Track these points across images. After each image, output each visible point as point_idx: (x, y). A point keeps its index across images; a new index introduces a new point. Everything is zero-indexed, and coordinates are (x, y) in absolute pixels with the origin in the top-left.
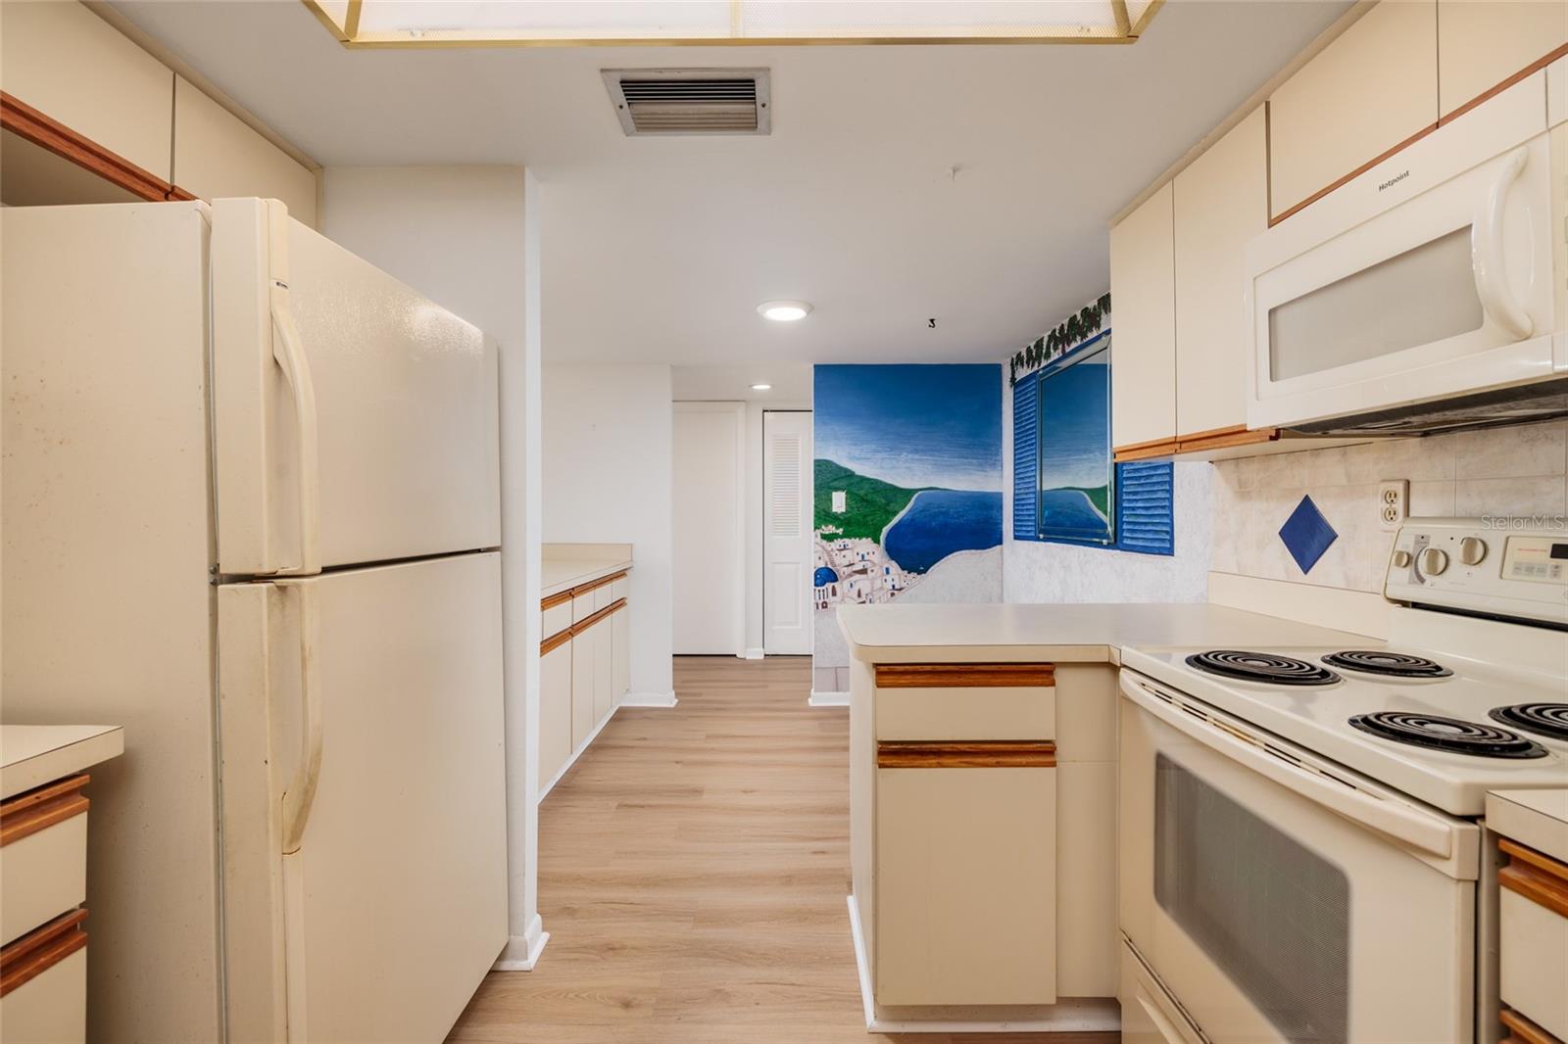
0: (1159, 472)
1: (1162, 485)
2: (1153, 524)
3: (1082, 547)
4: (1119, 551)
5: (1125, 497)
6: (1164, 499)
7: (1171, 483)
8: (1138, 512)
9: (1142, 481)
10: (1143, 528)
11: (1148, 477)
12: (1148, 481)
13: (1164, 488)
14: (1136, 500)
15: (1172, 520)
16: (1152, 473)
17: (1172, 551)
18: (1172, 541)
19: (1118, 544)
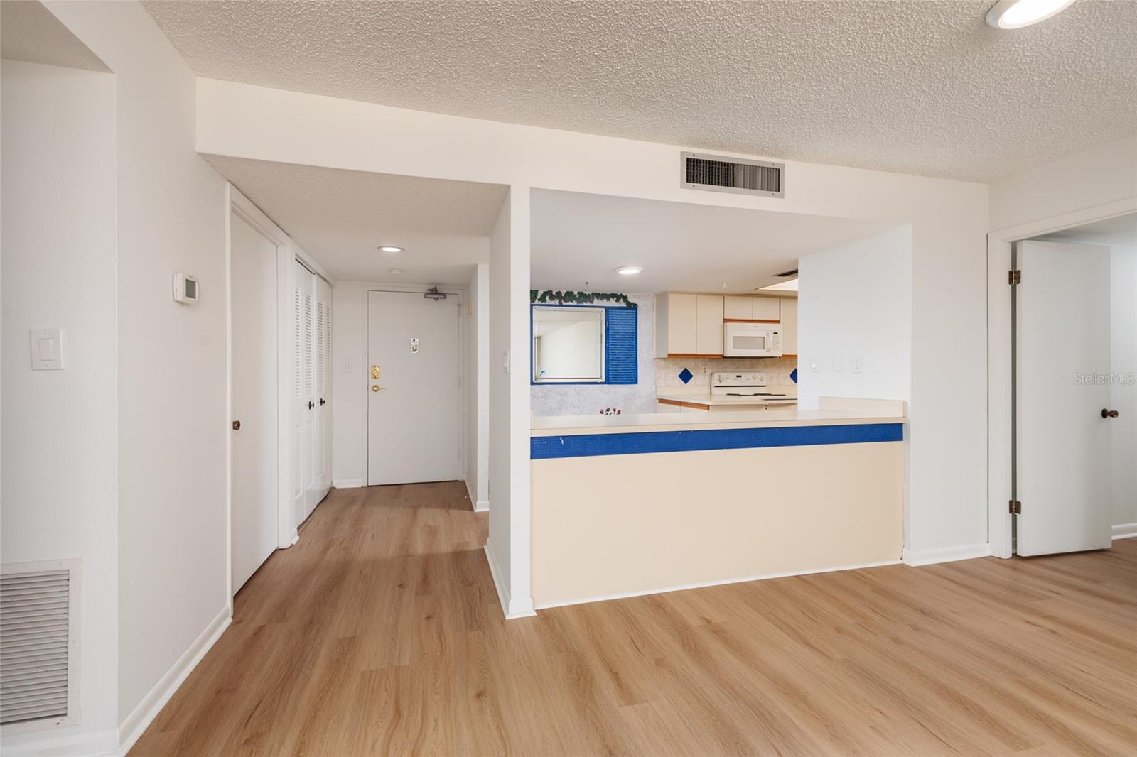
0: (630, 359)
2: (627, 375)
4: (606, 385)
6: (633, 367)
7: (636, 362)
8: (619, 371)
10: (622, 376)
11: (624, 360)
13: (633, 364)
14: (618, 368)
15: (637, 373)
16: (626, 359)
17: (636, 383)
18: (637, 380)
19: (607, 382)
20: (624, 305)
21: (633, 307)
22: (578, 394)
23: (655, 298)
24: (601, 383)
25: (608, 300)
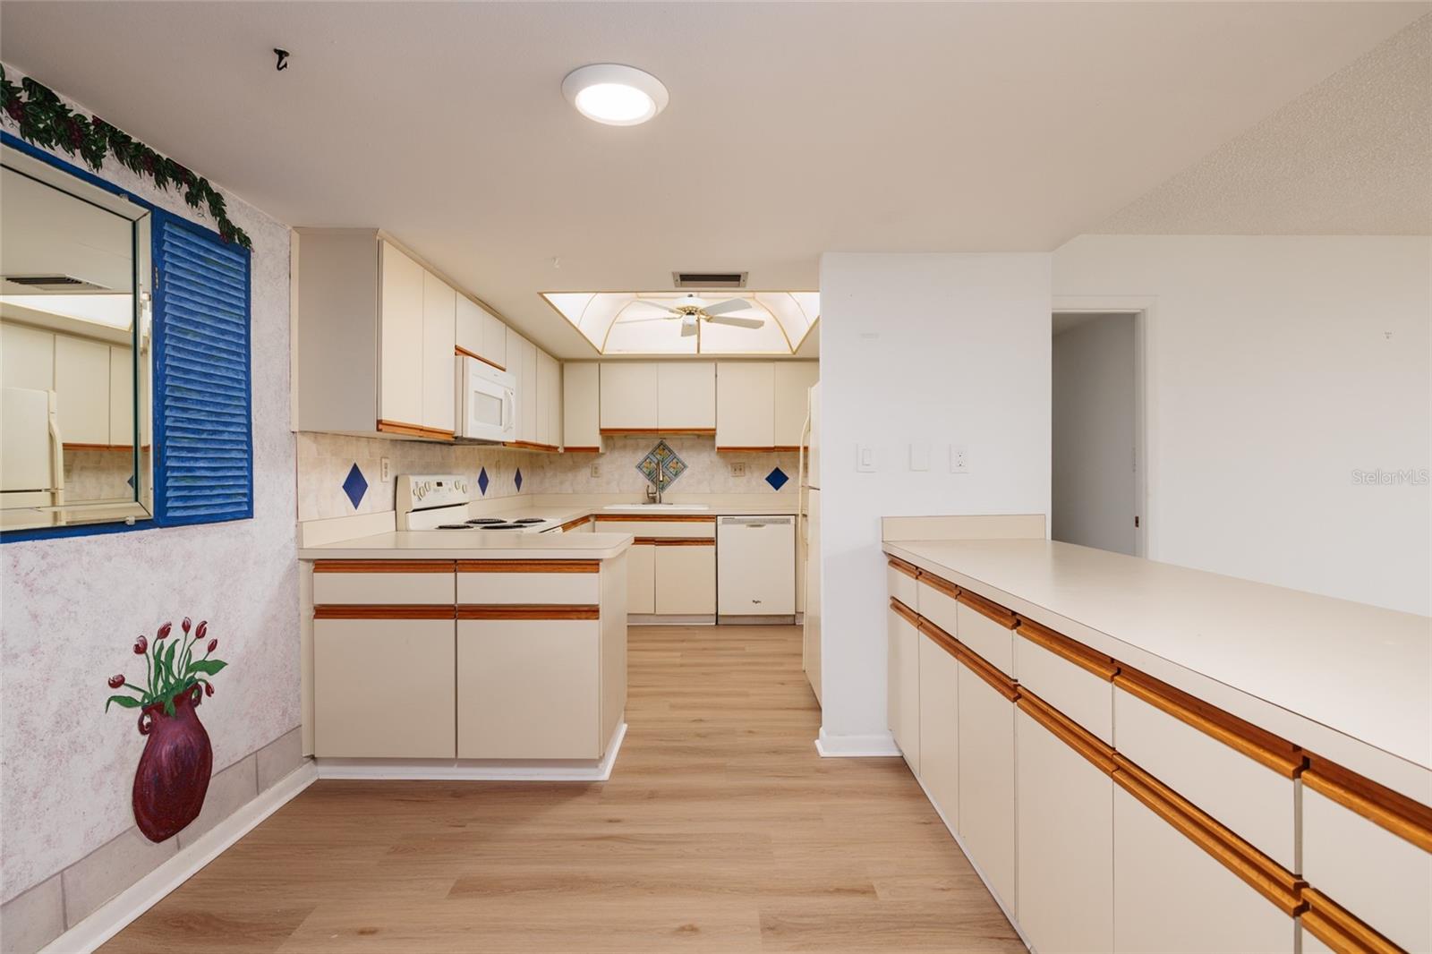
0: (232, 429)
1: (238, 445)
2: (223, 487)
3: (29, 543)
4: (158, 529)
5: (168, 453)
6: (241, 460)
7: (249, 443)
8: (198, 474)
9: (204, 436)
10: (208, 492)
11: (214, 432)
12: (213, 437)
13: (240, 447)
14: (196, 459)
15: (251, 481)
16: (221, 428)
17: (249, 514)
18: (250, 503)
19: (161, 519)
20: (211, 224)
21: (233, 241)
22: (30, 588)
23: (296, 236)
24: (141, 524)
25: (161, 182)
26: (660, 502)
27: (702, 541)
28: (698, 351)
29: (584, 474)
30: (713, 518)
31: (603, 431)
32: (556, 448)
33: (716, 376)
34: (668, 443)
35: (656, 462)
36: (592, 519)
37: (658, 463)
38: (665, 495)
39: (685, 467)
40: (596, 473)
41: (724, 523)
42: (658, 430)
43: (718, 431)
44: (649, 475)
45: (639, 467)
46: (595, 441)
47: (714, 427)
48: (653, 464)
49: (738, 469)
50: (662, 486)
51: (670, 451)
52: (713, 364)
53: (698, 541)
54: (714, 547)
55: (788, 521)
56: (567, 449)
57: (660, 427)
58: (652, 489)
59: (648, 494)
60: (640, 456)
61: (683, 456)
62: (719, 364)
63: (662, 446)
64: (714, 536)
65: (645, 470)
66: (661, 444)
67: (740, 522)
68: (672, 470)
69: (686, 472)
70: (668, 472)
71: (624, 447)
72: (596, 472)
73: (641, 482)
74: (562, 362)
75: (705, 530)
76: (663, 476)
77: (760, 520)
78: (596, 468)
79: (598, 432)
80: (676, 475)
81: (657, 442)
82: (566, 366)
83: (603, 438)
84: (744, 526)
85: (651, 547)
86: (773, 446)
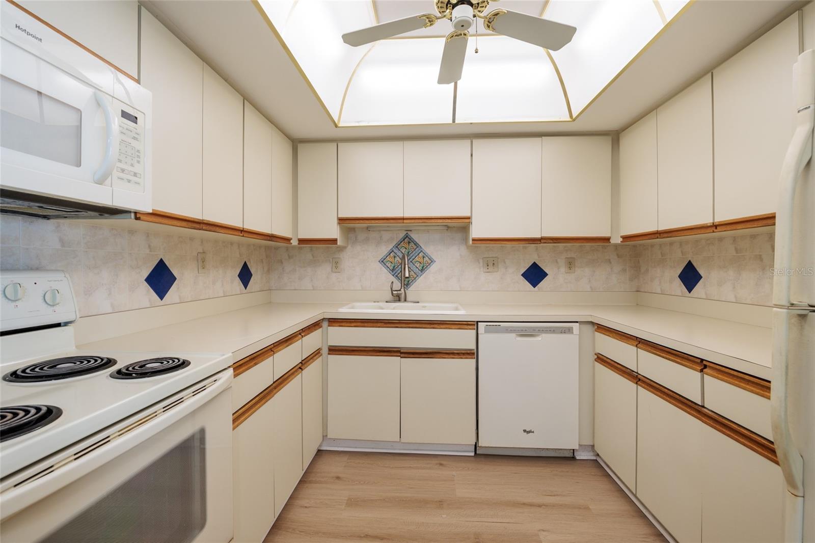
26: (405, 300)
27: (458, 354)
28: (454, 120)
29: (324, 271)
30: (474, 325)
31: (341, 220)
32: (288, 240)
33: (472, 155)
34: (414, 236)
35: (401, 255)
36: (325, 324)
37: (404, 257)
38: (411, 292)
39: (432, 261)
40: (336, 267)
41: (486, 331)
42: (403, 219)
43: (474, 220)
44: (393, 270)
45: (382, 261)
46: (333, 231)
47: (468, 215)
48: (397, 259)
49: (491, 264)
50: (407, 283)
51: (416, 244)
52: (469, 141)
53: (453, 354)
54: (474, 361)
55: (570, 331)
56: (301, 241)
57: (407, 215)
58: (397, 285)
59: (392, 291)
60: (384, 250)
61: (429, 250)
62: (474, 141)
63: (407, 239)
64: (474, 347)
65: (389, 265)
66: (407, 236)
67: (508, 331)
68: (418, 265)
69: (433, 268)
70: (414, 268)
71: (367, 240)
72: (336, 265)
73: (385, 279)
74: (296, 143)
75: (462, 339)
76: (409, 271)
77: (534, 329)
78: (337, 263)
79: (336, 221)
80: (423, 270)
81: (402, 235)
82: (301, 147)
83: (342, 229)
84: (513, 335)
85: (396, 360)
86: (539, 236)
